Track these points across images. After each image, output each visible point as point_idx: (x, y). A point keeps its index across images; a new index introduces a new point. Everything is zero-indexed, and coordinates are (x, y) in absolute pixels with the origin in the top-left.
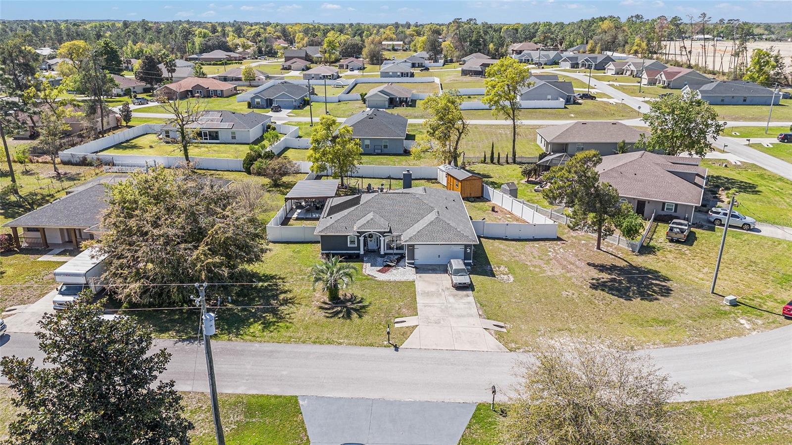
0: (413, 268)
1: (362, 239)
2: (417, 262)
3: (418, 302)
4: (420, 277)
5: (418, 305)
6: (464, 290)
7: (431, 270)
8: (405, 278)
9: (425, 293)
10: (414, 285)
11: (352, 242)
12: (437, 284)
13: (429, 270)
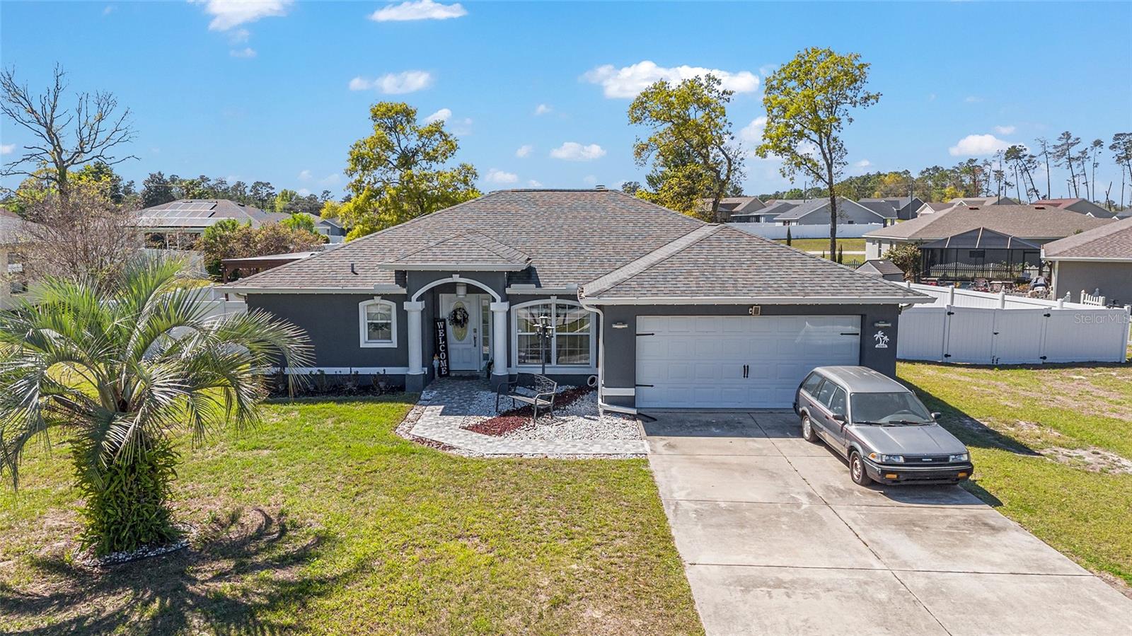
0: (634, 418)
1: (415, 308)
2: (651, 398)
3: (686, 557)
4: (670, 446)
5: (690, 573)
6: (938, 500)
7: (717, 425)
8: (596, 449)
9: (715, 510)
10: (649, 475)
11: (378, 329)
12: (772, 475)
13: (708, 424)
